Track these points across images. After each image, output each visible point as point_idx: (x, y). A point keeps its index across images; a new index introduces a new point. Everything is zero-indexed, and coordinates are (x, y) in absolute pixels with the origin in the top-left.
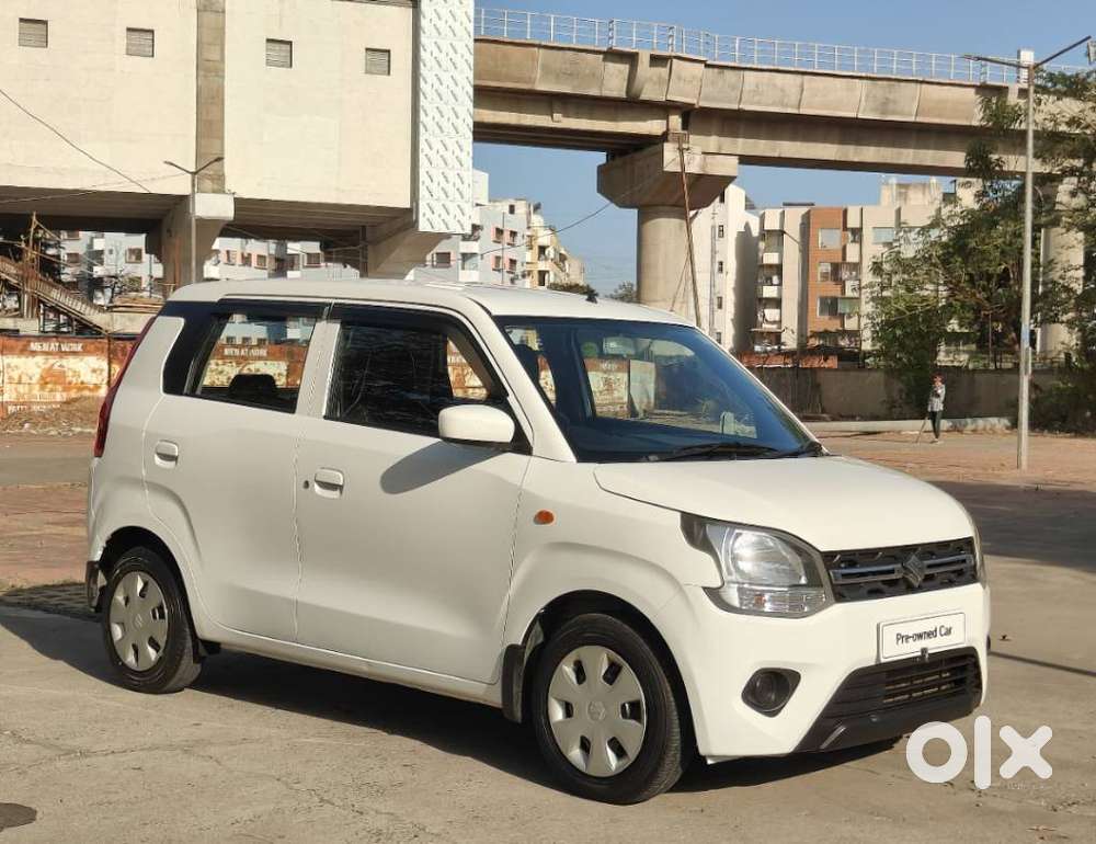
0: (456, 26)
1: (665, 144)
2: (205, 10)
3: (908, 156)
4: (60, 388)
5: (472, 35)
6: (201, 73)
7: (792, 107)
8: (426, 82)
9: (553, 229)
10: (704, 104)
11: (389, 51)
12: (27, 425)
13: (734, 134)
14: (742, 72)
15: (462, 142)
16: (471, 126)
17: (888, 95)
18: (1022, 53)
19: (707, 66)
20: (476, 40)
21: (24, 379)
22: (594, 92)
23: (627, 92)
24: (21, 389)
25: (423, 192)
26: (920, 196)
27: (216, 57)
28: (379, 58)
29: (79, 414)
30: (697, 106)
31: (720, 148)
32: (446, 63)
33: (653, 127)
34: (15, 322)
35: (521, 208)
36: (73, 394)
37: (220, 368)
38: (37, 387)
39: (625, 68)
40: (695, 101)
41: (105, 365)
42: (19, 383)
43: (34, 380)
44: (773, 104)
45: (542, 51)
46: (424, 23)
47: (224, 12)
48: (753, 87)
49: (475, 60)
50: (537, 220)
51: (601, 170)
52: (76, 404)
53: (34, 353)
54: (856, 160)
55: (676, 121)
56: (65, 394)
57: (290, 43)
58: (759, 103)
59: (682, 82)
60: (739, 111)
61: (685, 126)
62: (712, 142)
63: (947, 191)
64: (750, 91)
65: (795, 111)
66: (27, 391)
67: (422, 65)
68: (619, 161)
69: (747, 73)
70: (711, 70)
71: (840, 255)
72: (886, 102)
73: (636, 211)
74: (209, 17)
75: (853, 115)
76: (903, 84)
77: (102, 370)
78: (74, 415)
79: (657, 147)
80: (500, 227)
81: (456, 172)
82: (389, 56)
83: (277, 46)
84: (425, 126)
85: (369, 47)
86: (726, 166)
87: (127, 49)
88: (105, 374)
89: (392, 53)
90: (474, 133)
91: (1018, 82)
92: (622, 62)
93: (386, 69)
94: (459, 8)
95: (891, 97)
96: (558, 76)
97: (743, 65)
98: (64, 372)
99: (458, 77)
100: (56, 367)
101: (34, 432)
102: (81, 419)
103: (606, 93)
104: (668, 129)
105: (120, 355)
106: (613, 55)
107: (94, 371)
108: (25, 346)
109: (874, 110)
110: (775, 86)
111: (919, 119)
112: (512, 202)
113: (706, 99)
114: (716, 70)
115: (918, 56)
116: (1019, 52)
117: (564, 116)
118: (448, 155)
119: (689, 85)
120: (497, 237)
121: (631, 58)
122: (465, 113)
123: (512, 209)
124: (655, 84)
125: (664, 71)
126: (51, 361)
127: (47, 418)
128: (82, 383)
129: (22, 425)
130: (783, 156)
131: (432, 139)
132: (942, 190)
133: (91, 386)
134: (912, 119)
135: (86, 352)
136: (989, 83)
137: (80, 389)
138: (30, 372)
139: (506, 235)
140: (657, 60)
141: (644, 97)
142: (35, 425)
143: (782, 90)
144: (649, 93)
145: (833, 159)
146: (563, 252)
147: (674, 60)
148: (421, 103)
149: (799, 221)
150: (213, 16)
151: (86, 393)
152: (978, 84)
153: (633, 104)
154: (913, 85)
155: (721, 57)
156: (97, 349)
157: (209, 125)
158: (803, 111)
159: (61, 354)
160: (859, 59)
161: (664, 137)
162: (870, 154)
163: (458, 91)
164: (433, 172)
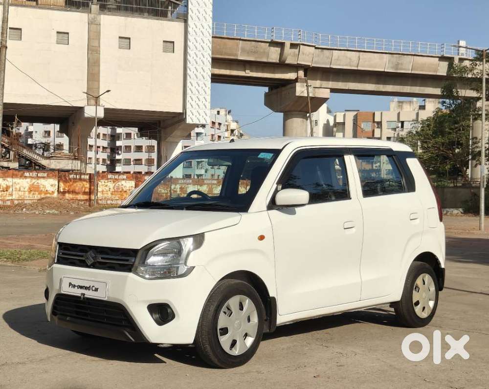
0: (204, 31)
1: (297, 84)
2: (92, 24)
3: (407, 89)
4: (37, 193)
5: (211, 35)
6: (90, 52)
7: (355, 67)
8: (190, 56)
9: (237, 122)
10: (314, 65)
11: (173, 42)
12: (24, 209)
13: (328, 80)
14: (331, 51)
15: (206, 83)
16: (210, 76)
17: (399, 62)
18: (460, 42)
19: (316, 48)
20: (213, 37)
21: (22, 189)
22: (265, 60)
23: (279, 60)
24: (20, 193)
25: (188, 106)
26: (409, 107)
27: (96, 44)
28: (169, 45)
29: (47, 205)
30: (311, 66)
31: (321, 85)
32: (199, 47)
33: (291, 76)
34: (8, 164)
35: (223, 112)
36: (43, 196)
37: (106, 184)
38: (27, 193)
39: (278, 50)
40: (310, 64)
41: (56, 183)
42: (20, 191)
43: (26, 190)
44: (346, 65)
45: (241, 42)
46: (190, 29)
47: (100, 24)
48: (336, 58)
49: (212, 46)
50: (229, 118)
51: (266, 95)
52: (45, 200)
53: (26, 177)
54: (383, 90)
55: (301, 73)
56: (39, 196)
57: (130, 39)
58: (339, 65)
59: (304, 55)
60: (331, 69)
61: (305, 75)
62: (318, 83)
63: (421, 105)
64: (335, 60)
65: (356, 68)
66: (23, 194)
67: (188, 48)
68: (275, 91)
69: (334, 51)
70: (317, 50)
71: (372, 134)
72: (398, 64)
73: (283, 113)
74: (93, 27)
75: (383, 70)
76: (405, 56)
77: (55, 185)
78: (44, 205)
79: (293, 85)
80: (214, 121)
81: (196, 96)
82: (174, 45)
83: (124, 40)
84: (189, 76)
85: (165, 40)
86: (324, 93)
87: (57, 41)
88: (57, 187)
89: (175, 43)
90: (211, 78)
91: (458, 55)
92: (277, 47)
93: (172, 50)
94: (198, 22)
95: (400, 62)
96: (249, 53)
97: (333, 48)
98: (39, 186)
99: (205, 54)
100: (35, 184)
101: (27, 212)
102: (47, 207)
103: (270, 61)
104: (298, 77)
105: (63, 178)
106: (273, 44)
107: (52, 186)
108: (22, 174)
109: (392, 68)
110: (347, 57)
111: (413, 72)
112: (218, 109)
113: (314, 63)
114: (320, 50)
115: (404, 43)
116: (459, 41)
117: (251, 72)
118: (200, 89)
119: (308, 57)
120: (213, 126)
121: (281, 45)
122: (208, 70)
123: (218, 113)
124: (292, 56)
125: (296, 51)
126: (34, 181)
127: (33, 206)
128: (47, 191)
129: (22, 209)
130: (350, 89)
131: (192, 81)
132: (419, 104)
133: (51, 192)
134: (410, 72)
135: (48, 177)
136: (445, 55)
137: (46, 194)
138: (24, 186)
139: (217, 124)
140: (293, 46)
141: (287, 62)
142: (28, 209)
143: (350, 59)
144: (289, 61)
145: (373, 90)
146: (241, 132)
147: (301, 46)
148: (188, 65)
149: (352, 118)
150: (95, 26)
151: (49, 195)
152: (440, 56)
153: (282, 66)
154: (410, 56)
155: (322, 44)
156: (53, 176)
157: (93, 76)
158: (359, 68)
159: (38, 177)
160: (377, 44)
161: (296, 80)
162: (389, 88)
163: (204, 60)
164: (193, 97)
